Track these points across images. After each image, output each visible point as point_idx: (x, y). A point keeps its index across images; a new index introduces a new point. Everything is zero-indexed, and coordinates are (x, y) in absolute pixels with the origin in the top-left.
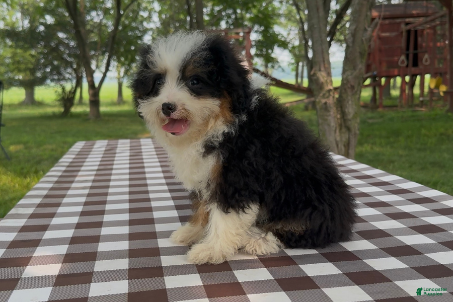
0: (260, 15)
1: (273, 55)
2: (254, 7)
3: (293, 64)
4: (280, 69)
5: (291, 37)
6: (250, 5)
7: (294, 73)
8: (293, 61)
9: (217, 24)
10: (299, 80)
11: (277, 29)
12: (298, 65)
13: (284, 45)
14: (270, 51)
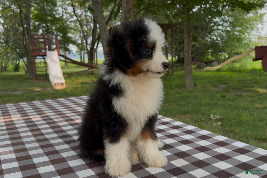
0: (61, 28)
1: (68, 48)
2: (58, 23)
3: (78, 52)
4: (73, 55)
5: (76, 38)
6: (55, 22)
7: (80, 56)
8: (78, 50)
9: (38, 31)
10: (82, 60)
11: (70, 35)
12: (81, 53)
13: (74, 43)
14: (67, 46)
